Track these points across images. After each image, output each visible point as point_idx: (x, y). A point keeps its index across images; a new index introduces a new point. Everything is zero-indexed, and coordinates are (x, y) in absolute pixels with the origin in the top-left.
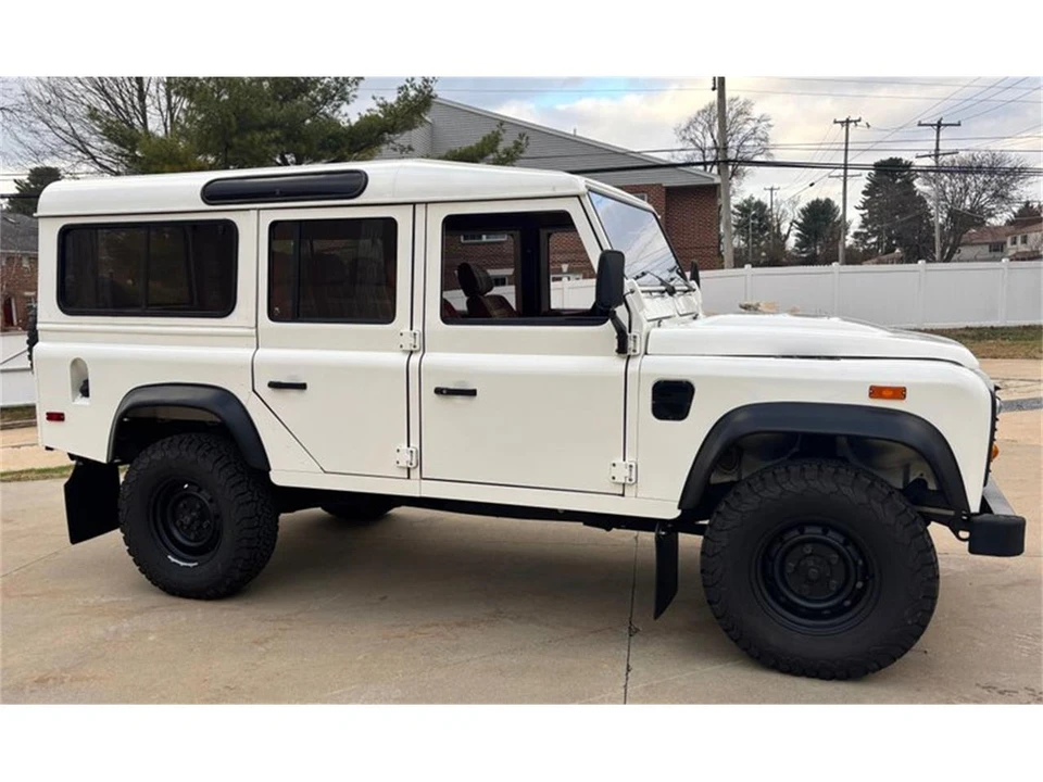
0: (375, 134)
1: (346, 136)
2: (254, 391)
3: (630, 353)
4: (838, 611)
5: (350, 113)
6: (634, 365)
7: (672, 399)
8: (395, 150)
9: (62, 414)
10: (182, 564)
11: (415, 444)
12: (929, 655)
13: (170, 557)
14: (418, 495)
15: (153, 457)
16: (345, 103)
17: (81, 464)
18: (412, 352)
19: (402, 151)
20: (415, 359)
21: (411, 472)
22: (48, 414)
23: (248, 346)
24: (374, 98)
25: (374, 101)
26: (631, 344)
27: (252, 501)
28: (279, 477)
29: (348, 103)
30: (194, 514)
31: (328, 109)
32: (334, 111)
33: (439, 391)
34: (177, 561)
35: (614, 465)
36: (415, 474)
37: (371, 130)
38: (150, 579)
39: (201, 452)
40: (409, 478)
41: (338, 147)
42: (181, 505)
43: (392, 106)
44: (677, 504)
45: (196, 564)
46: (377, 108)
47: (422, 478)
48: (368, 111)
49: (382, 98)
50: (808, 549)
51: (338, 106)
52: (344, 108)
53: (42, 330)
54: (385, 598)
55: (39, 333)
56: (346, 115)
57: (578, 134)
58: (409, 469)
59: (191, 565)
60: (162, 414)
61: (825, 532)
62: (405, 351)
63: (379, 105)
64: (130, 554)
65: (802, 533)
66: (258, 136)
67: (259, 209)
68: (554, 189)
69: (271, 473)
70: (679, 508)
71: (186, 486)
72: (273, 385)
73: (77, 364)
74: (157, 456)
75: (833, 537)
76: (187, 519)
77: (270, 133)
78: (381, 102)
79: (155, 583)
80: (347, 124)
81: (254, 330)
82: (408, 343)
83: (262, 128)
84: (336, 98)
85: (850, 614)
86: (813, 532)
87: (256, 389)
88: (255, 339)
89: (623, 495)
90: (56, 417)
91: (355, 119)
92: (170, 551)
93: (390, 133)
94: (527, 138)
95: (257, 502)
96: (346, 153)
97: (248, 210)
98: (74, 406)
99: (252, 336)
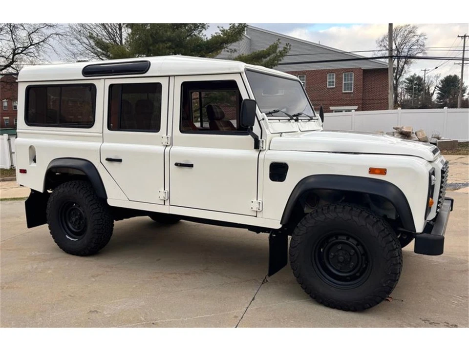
0: (219, 45)
1: (205, 45)
2: (100, 161)
3: (261, 149)
4: (353, 278)
5: (207, 35)
6: (262, 155)
7: (278, 171)
8: (228, 51)
9: (26, 170)
10: (71, 239)
11: (167, 189)
12: (404, 303)
13: (67, 236)
14: (168, 213)
15: (60, 190)
16: (204, 30)
17: (33, 192)
18: (167, 146)
19: (231, 52)
20: (168, 149)
21: (166, 202)
22: (20, 170)
23: (99, 142)
24: (218, 27)
25: (218, 28)
26: (261, 145)
27: (100, 212)
28: (111, 202)
29: (205, 29)
30: (77, 217)
31: (196, 33)
32: (199, 33)
33: (177, 164)
34: (69, 238)
35: (252, 202)
36: (167, 203)
37: (217, 42)
38: (59, 245)
39: (79, 189)
40: (164, 204)
41: (201, 51)
42: (72, 213)
43: (227, 31)
44: (280, 222)
45: (77, 240)
46: (220, 32)
47: (170, 205)
48: (216, 33)
49: (222, 27)
50: (340, 247)
51: (201, 31)
52: (204, 32)
53: (19, 132)
54: (159, 260)
55: (18, 133)
56: (205, 35)
57: (320, 44)
58: (164, 200)
59: (75, 240)
60: (71, 172)
61: (348, 239)
62: (164, 145)
63: (220, 30)
64: (51, 234)
65: (337, 238)
66: (161, 45)
67: (105, 79)
68: (229, 69)
69: (108, 200)
70: (281, 223)
71: (74, 205)
72: (109, 160)
73: (31, 147)
74: (61, 190)
75: (351, 241)
76: (74, 219)
77: (166, 44)
78: (222, 29)
79: (61, 248)
80: (205, 40)
81: (101, 135)
82: (165, 141)
83: (164, 42)
84: (200, 27)
85: (359, 280)
86: (343, 238)
89: (256, 217)
90: (23, 171)
91: (209, 37)
92: (67, 233)
93: (226, 44)
94: (290, 46)
95: (102, 213)
96: (204, 53)
97: (100, 79)
98: (30, 167)
99: (101, 137)
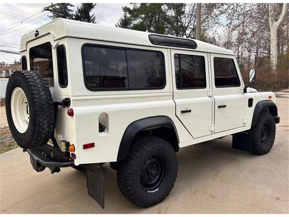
2: (176, 115)
9: (93, 144)
10: (153, 192)
13: (148, 191)
14: (214, 138)
18: (210, 96)
20: (213, 98)
23: (170, 99)
34: (151, 192)
35: (244, 119)
40: (212, 134)
45: (158, 189)
47: (214, 133)
58: (212, 131)
67: (170, 49)
69: (179, 144)
81: (172, 93)
82: (211, 93)
87: (177, 114)
88: (172, 96)
89: (244, 126)
90: (89, 146)
97: (168, 48)
99: (171, 95)
